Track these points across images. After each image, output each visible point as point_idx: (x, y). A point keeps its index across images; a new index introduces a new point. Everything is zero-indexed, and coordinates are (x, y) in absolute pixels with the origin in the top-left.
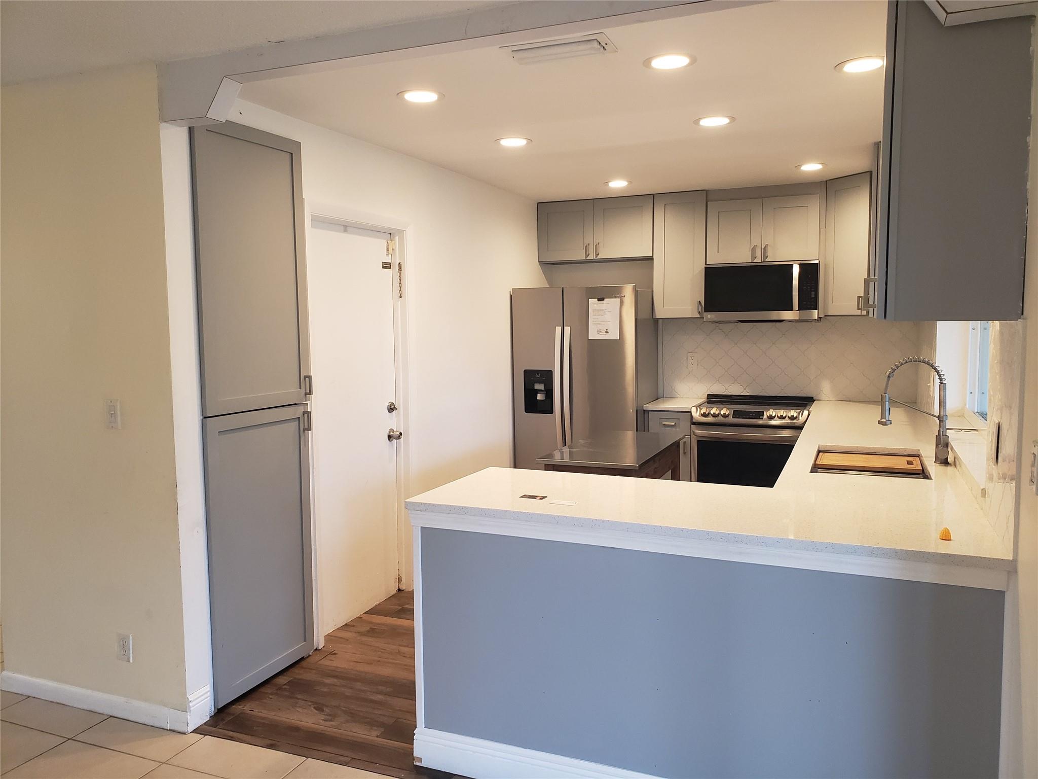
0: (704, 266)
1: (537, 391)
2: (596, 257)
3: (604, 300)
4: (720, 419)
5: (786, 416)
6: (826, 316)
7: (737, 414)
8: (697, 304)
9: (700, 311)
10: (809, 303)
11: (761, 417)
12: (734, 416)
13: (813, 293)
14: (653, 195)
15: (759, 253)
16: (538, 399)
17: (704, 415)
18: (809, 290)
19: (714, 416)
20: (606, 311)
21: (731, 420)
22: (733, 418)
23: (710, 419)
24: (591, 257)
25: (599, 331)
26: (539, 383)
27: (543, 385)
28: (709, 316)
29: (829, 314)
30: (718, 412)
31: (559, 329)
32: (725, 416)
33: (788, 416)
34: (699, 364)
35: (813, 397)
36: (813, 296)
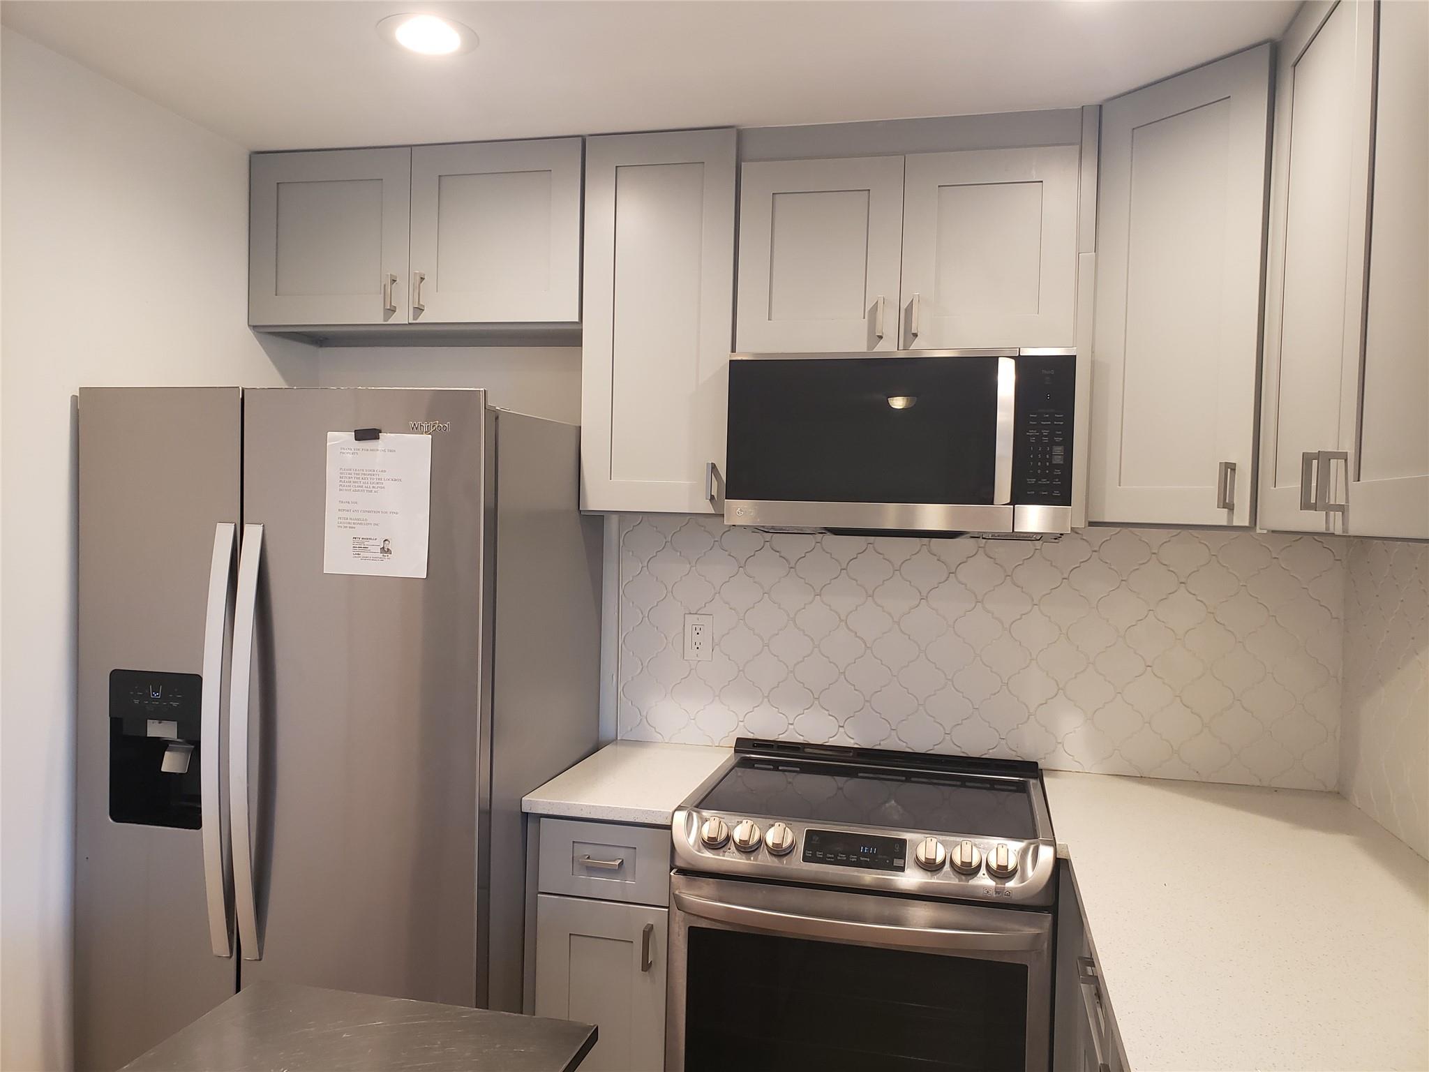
0: (727, 356)
1: (161, 746)
2: (415, 318)
3: (378, 438)
4: (763, 860)
5: (979, 866)
6: (1092, 524)
7: (818, 847)
8: (704, 472)
9: (714, 493)
10: (1044, 481)
11: (897, 862)
12: (809, 854)
13: (1058, 450)
14: (583, 140)
15: (889, 323)
16: (163, 769)
17: (712, 844)
18: (1046, 440)
19: (746, 848)
20: (382, 475)
21: (797, 865)
22: (805, 859)
23: (731, 860)
24: (402, 317)
25: (360, 547)
26: (161, 718)
27: (176, 723)
28: (742, 511)
29: (1107, 520)
30: (756, 838)
31: (224, 534)
32: (779, 852)
33: (987, 865)
34: (717, 648)
35: (1036, 763)
36: (1058, 460)
